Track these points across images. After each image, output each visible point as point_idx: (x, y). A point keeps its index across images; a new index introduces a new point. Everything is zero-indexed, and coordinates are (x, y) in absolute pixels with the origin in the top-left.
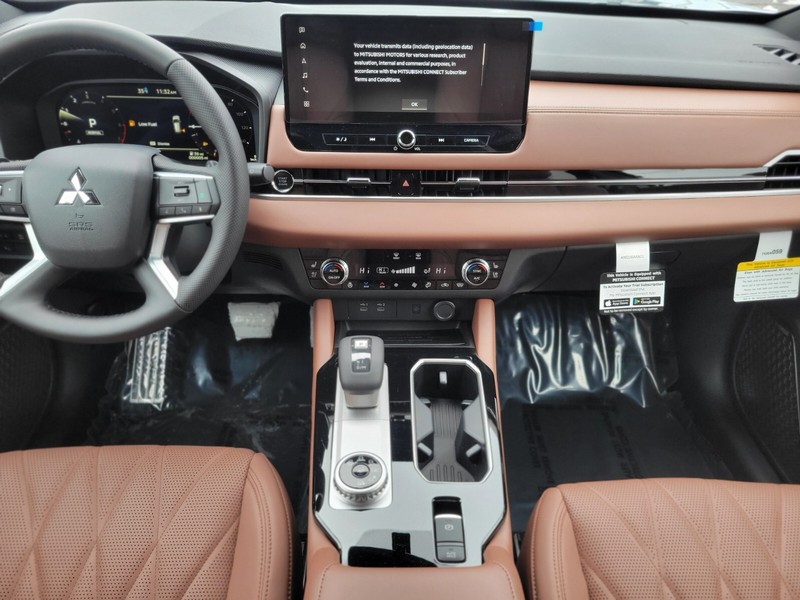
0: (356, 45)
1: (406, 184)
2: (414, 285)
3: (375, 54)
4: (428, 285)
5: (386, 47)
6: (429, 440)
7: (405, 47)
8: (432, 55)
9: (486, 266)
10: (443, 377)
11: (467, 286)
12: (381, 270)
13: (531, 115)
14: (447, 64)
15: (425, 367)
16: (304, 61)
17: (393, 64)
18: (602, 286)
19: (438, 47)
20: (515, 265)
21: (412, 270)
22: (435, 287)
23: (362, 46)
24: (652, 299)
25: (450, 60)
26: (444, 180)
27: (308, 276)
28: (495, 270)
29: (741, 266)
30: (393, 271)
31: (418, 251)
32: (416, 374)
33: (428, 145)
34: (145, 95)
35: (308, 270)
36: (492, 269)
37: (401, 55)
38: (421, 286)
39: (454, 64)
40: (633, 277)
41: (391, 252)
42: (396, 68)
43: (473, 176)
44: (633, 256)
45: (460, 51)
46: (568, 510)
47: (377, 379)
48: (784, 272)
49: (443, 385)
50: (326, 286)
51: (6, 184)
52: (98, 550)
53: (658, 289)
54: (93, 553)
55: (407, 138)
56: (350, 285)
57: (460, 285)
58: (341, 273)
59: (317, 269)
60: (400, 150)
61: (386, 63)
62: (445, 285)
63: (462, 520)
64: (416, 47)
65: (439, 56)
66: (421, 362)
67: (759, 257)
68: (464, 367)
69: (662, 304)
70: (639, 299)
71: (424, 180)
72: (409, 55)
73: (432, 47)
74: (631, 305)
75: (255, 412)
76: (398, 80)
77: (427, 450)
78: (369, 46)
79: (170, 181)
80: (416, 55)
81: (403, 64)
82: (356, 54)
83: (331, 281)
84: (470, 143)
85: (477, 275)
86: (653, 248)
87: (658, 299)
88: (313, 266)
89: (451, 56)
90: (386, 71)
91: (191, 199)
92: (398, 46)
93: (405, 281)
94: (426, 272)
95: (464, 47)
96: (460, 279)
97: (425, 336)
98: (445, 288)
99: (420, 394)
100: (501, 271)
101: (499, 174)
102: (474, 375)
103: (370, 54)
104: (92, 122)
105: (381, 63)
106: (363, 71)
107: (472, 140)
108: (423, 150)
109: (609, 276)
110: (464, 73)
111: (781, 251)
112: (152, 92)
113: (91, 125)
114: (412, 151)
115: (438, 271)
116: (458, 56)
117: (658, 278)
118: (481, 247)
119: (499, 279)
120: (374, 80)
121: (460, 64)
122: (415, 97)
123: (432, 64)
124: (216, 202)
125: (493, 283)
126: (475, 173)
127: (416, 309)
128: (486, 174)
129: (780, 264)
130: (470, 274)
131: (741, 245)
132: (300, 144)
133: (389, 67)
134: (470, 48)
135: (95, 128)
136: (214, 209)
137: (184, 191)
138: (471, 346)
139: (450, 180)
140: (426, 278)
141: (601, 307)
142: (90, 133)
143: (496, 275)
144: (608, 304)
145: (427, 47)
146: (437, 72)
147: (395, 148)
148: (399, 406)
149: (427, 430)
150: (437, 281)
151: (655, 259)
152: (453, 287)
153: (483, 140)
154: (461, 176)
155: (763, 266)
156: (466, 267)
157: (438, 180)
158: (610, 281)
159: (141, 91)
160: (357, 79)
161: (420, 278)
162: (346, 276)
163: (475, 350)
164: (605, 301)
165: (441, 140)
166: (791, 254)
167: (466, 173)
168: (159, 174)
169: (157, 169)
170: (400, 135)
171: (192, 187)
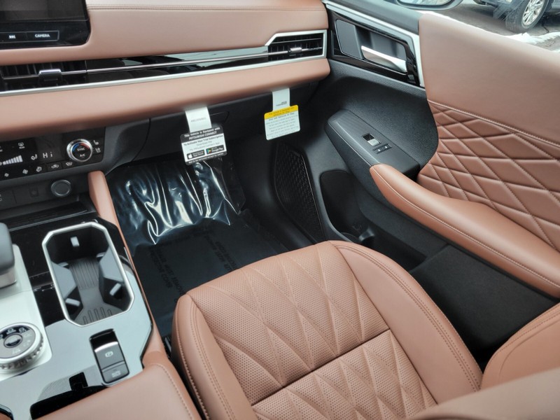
2: (25, 172)
4: (39, 169)
6: (75, 294)
9: (88, 144)
10: (75, 242)
11: (75, 164)
13: (92, 12)
15: (54, 237)
18: (183, 144)
20: (113, 140)
21: (19, 159)
22: (46, 169)
24: (218, 147)
26: (27, 74)
28: (97, 146)
29: (266, 115)
30: (1, 163)
31: (20, 141)
32: (48, 245)
36: (94, 146)
38: (32, 171)
40: (202, 134)
43: (54, 68)
44: (199, 119)
46: (198, 307)
47: (8, 259)
48: (290, 116)
49: (76, 247)
53: (220, 140)
57: (68, 164)
62: (55, 166)
63: (119, 345)
66: (50, 234)
67: (275, 108)
68: (91, 229)
69: (225, 150)
70: (210, 149)
71: (6, 75)
74: (206, 155)
77: (75, 303)
84: (42, 38)
85: (82, 152)
86: (211, 111)
87: (222, 146)
93: (16, 169)
94: (33, 158)
96: (68, 159)
97: (49, 213)
98: (56, 169)
99: (56, 260)
100: (102, 146)
101: (78, 64)
102: (101, 233)
107: (44, 36)
109: (186, 136)
111: (286, 102)
115: (45, 155)
117: (218, 132)
118: (79, 128)
119: (102, 153)
125: (97, 157)
126: (55, 65)
127: (34, 193)
128: (66, 65)
129: (286, 111)
130: (75, 153)
131: (260, 102)
138: (93, 211)
139: (33, 73)
140: (36, 164)
141: (186, 160)
143: (98, 150)
144: (190, 156)
148: (39, 277)
149: (71, 287)
150: (46, 165)
151: (214, 119)
152: (63, 167)
153: (53, 35)
154: (42, 69)
155: (279, 114)
156: (70, 148)
157: (20, 74)
158: (187, 140)
161: (27, 164)
163: (97, 213)
164: (188, 155)
165: (12, 37)
166: (292, 104)
167: (47, 65)
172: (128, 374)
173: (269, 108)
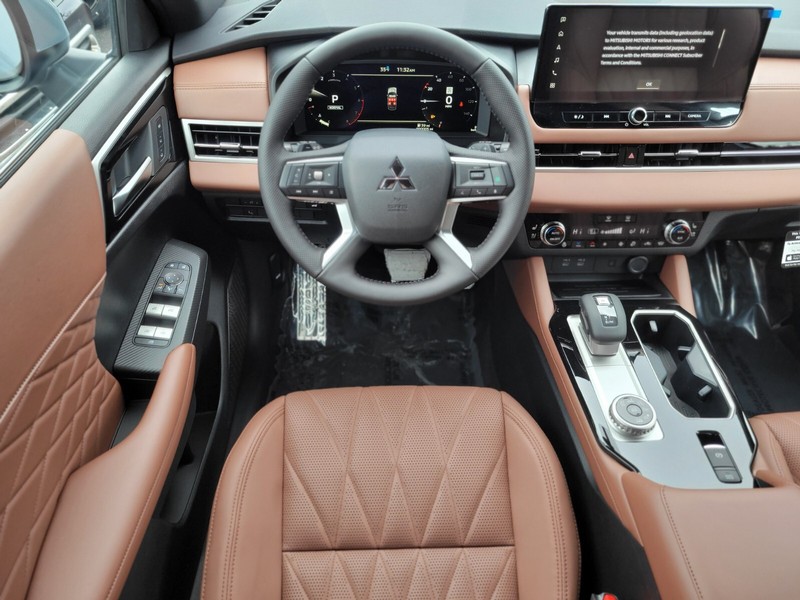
0: (609, 33)
1: (632, 156)
2: (621, 244)
3: (624, 40)
4: (633, 243)
5: (636, 33)
7: (653, 33)
8: (675, 41)
9: (686, 224)
10: (654, 326)
11: (667, 244)
12: (592, 232)
14: (687, 48)
15: (640, 317)
16: (559, 48)
17: (638, 48)
18: (786, 243)
19: (682, 33)
20: (710, 227)
21: (619, 231)
22: (639, 245)
23: (613, 33)
25: (689, 45)
27: (529, 236)
28: (694, 230)
30: (602, 232)
31: (629, 215)
33: (658, 122)
34: (386, 72)
35: (529, 231)
36: (691, 230)
37: (647, 40)
38: (627, 245)
39: (693, 48)
41: (604, 215)
42: (640, 52)
45: (701, 37)
49: (653, 333)
50: (543, 246)
55: (640, 115)
56: (564, 244)
57: (660, 243)
58: (561, 235)
59: (538, 231)
60: (631, 126)
61: (631, 48)
62: (648, 243)
63: (727, 449)
64: (662, 33)
65: (681, 41)
66: (636, 312)
68: (673, 317)
71: (647, 152)
72: (654, 40)
73: (676, 33)
75: (411, 347)
76: (639, 63)
77: (667, 391)
78: (619, 33)
80: (660, 41)
81: (647, 48)
82: (607, 41)
84: (694, 118)
85: (680, 235)
88: (534, 228)
89: (692, 41)
90: (630, 55)
91: (487, 182)
92: (646, 33)
93: (614, 239)
94: (631, 232)
95: (706, 33)
96: (663, 239)
98: (647, 246)
100: (698, 232)
102: (685, 324)
103: (619, 40)
104: (335, 98)
105: (627, 48)
106: (610, 56)
107: (695, 116)
108: (652, 126)
109: (793, 234)
110: (700, 56)
112: (393, 70)
113: (333, 100)
114: (641, 126)
115: (642, 231)
116: (699, 41)
119: (696, 237)
120: (618, 63)
121: (699, 48)
122: (651, 79)
123: (674, 48)
124: (510, 184)
125: (692, 241)
126: (694, 146)
127: (612, 264)
128: (704, 146)
132: (542, 120)
133: (633, 52)
134: (710, 33)
135: (336, 103)
136: (507, 191)
137: (480, 175)
138: (671, 298)
139: (674, 151)
140: (632, 238)
141: (783, 261)
142: (331, 108)
143: (693, 234)
144: (790, 258)
145: (672, 33)
146: (675, 55)
147: (627, 124)
150: (640, 240)
152: (654, 245)
153: (704, 116)
154: (682, 148)
156: (668, 228)
158: (794, 238)
159: (383, 69)
160: (603, 63)
161: (626, 238)
163: (676, 301)
164: (788, 256)
165: (668, 116)
167: (685, 146)
168: (453, 159)
169: (451, 154)
170: (634, 113)
171: (487, 171)
172: (740, 482)
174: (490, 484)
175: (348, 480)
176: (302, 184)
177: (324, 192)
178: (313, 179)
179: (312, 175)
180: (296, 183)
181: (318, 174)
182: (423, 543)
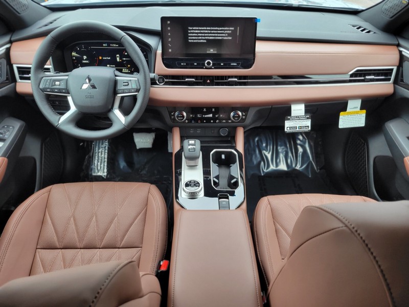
1: (208, 81)
2: (212, 121)
3: (196, 31)
4: (217, 121)
5: (201, 28)
6: (217, 177)
7: (208, 28)
8: (218, 32)
9: (240, 113)
10: (223, 157)
11: (233, 122)
12: (199, 116)
13: (257, 54)
14: (224, 35)
15: (216, 152)
16: (169, 34)
17: (203, 35)
18: (286, 122)
19: (220, 29)
20: (252, 113)
21: (211, 115)
22: (220, 122)
23: (191, 28)
24: (306, 127)
26: (223, 80)
27: (171, 117)
28: (244, 115)
29: (341, 113)
30: (204, 116)
31: (213, 108)
32: (212, 155)
33: (217, 66)
34: (106, 46)
35: (171, 116)
36: (243, 115)
37: (206, 31)
38: (215, 122)
39: (227, 35)
40: (298, 118)
41: (203, 108)
42: (204, 36)
43: (235, 78)
44: (298, 110)
45: (229, 30)
46: (269, 203)
47: (198, 155)
48: (359, 116)
49: (223, 159)
50: (178, 122)
51: (61, 82)
52: (96, 216)
53: (308, 123)
54: (94, 217)
55: (209, 63)
56: (187, 121)
57: (230, 121)
58: (183, 117)
59: (174, 115)
60: (206, 68)
61: (201, 35)
62: (224, 121)
63: (229, 201)
64: (212, 28)
65: (221, 32)
66: (215, 150)
67: (348, 110)
68: (231, 152)
69: (310, 129)
70: (301, 127)
71: (216, 80)
72: (209, 32)
73: (218, 29)
74: (298, 129)
75: (145, 179)
76: (205, 41)
77: (217, 181)
78: (194, 28)
79: (121, 80)
80: (212, 32)
81: (207, 35)
82: (189, 31)
83: (179, 120)
84: (233, 65)
85: (236, 117)
86: (306, 107)
87: (308, 127)
88: (172, 114)
89: (225, 32)
90: (201, 38)
91: (129, 87)
92: (205, 28)
93: (208, 120)
94: (216, 116)
95: (231, 29)
96: (230, 119)
97: (216, 142)
98: (224, 123)
99: (215, 162)
100: (246, 115)
101: (245, 77)
102: (235, 155)
103: (194, 31)
104: (85, 57)
105: (199, 35)
106: (192, 38)
108: (215, 68)
109: (289, 117)
110: (231, 38)
111: (357, 108)
112: (109, 46)
113: (84, 58)
114: (211, 68)
115: (221, 116)
116: (228, 32)
117: (308, 118)
118: (238, 106)
119: (245, 119)
120: (196, 41)
121: (229, 35)
122: (212, 48)
123: (219, 35)
124: (139, 88)
125: (243, 120)
126: (236, 77)
127: (213, 132)
128: (240, 77)
129: (357, 113)
130: (233, 117)
131: (341, 105)
132: (167, 66)
133: (202, 36)
134: (233, 29)
135: (86, 60)
136: (138, 91)
137: (127, 84)
138: (234, 145)
139: (226, 79)
140: (217, 119)
141: (286, 130)
142: (84, 62)
143: (244, 117)
144: (288, 129)
145: (216, 28)
146: (220, 38)
147: (204, 67)
148: (206, 165)
149: (217, 174)
150: (221, 120)
151: (307, 111)
152: (227, 122)
153: (238, 64)
154: (230, 78)
155: (351, 113)
156: (232, 114)
157: (221, 80)
158: (289, 119)
159: (104, 45)
160: (190, 41)
161: (214, 119)
162: (185, 118)
163: (236, 146)
164: (287, 127)
165: (222, 64)
166: (361, 109)
167: (232, 77)
168: (117, 78)
169: (116, 76)
170: (206, 62)
171: (129, 82)
173: (345, 109)
174: (136, 222)
175: (72, 219)
176: (50, 87)
177: (60, 91)
178: (55, 85)
179: (55, 83)
180: (47, 86)
181: (57, 83)
182: (101, 247)
